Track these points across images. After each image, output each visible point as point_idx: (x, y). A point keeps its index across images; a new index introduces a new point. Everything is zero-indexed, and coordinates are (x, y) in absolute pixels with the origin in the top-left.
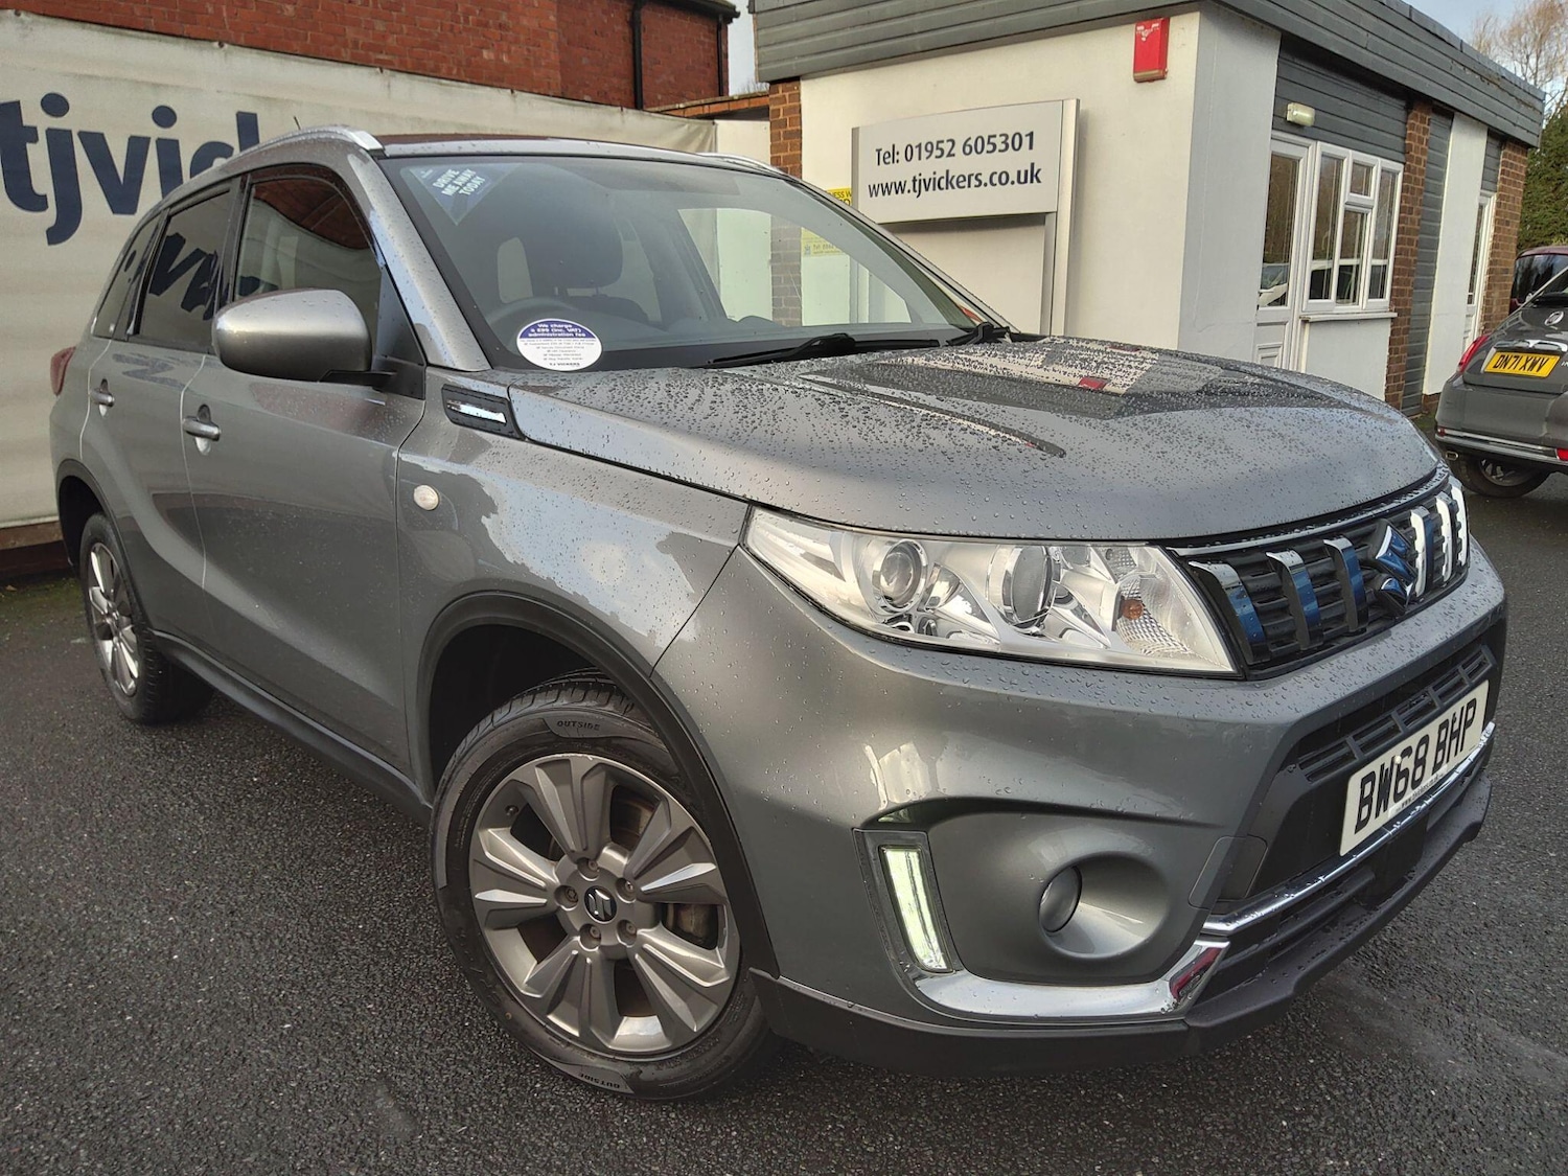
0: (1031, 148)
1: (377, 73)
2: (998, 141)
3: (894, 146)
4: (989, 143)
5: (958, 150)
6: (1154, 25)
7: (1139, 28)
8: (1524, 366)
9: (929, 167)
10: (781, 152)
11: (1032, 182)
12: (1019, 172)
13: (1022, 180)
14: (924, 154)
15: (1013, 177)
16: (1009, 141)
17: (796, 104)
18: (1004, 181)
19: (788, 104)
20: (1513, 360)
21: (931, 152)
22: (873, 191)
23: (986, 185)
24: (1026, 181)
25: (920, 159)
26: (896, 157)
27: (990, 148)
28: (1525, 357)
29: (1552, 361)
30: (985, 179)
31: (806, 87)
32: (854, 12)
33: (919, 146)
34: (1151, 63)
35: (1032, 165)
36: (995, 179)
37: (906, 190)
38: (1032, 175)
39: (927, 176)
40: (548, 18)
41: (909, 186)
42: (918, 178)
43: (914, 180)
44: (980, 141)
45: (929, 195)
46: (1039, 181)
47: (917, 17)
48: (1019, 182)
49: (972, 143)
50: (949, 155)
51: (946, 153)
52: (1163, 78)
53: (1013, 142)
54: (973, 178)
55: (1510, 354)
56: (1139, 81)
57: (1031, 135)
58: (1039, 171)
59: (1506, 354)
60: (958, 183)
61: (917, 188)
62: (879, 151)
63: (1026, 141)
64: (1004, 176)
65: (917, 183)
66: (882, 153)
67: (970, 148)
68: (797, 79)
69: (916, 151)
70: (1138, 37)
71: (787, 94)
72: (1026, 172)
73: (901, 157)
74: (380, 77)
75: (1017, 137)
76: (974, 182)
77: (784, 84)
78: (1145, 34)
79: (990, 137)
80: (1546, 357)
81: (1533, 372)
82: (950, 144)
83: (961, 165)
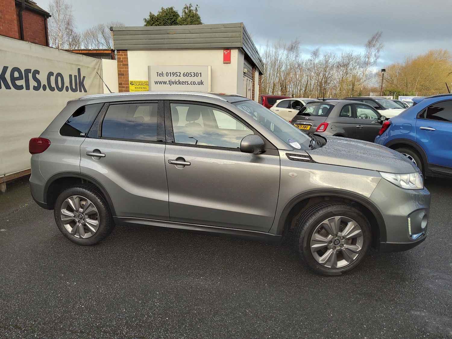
0: (201, 76)
1: (27, 43)
2: (193, 74)
3: (162, 72)
4: (190, 74)
5: (182, 75)
6: (228, 51)
7: (225, 51)
8: (303, 128)
9: (173, 79)
10: (122, 69)
11: (201, 85)
12: (198, 82)
13: (199, 84)
14: (172, 75)
15: (197, 83)
16: (195, 74)
17: (127, 57)
18: (194, 84)
19: (123, 56)
20: (300, 126)
21: (174, 75)
22: (156, 83)
23: (190, 84)
24: (200, 84)
25: (171, 76)
26: (163, 75)
27: (190, 75)
28: (303, 126)
29: (309, 127)
30: (189, 83)
31: (129, 53)
32: (146, 35)
33: (170, 73)
34: (227, 59)
35: (201, 80)
36: (192, 83)
37: (167, 84)
38: (201, 83)
39: (173, 81)
40: (14, 16)
41: (168, 82)
42: (170, 81)
43: (169, 81)
44: (187, 74)
45: (174, 86)
46: (203, 85)
47: (165, 40)
48: (198, 84)
49: (185, 74)
50: (179, 76)
51: (178, 76)
52: (230, 63)
53: (196, 75)
54: (186, 82)
55: (299, 125)
56: (224, 63)
57: (201, 73)
58: (203, 82)
59: (298, 125)
60: (182, 83)
61: (170, 83)
62: (158, 73)
63: (199, 75)
64: (194, 83)
65: (170, 82)
66: (159, 74)
67: (184, 75)
68: (127, 50)
69: (169, 74)
70: (224, 54)
71: (123, 54)
72: (200, 82)
73: (165, 75)
74: (28, 44)
75: (197, 74)
76: (186, 83)
77: (122, 51)
78: (226, 53)
79: (190, 73)
80: (308, 126)
81: (306, 129)
82: (179, 73)
83: (182, 79)
